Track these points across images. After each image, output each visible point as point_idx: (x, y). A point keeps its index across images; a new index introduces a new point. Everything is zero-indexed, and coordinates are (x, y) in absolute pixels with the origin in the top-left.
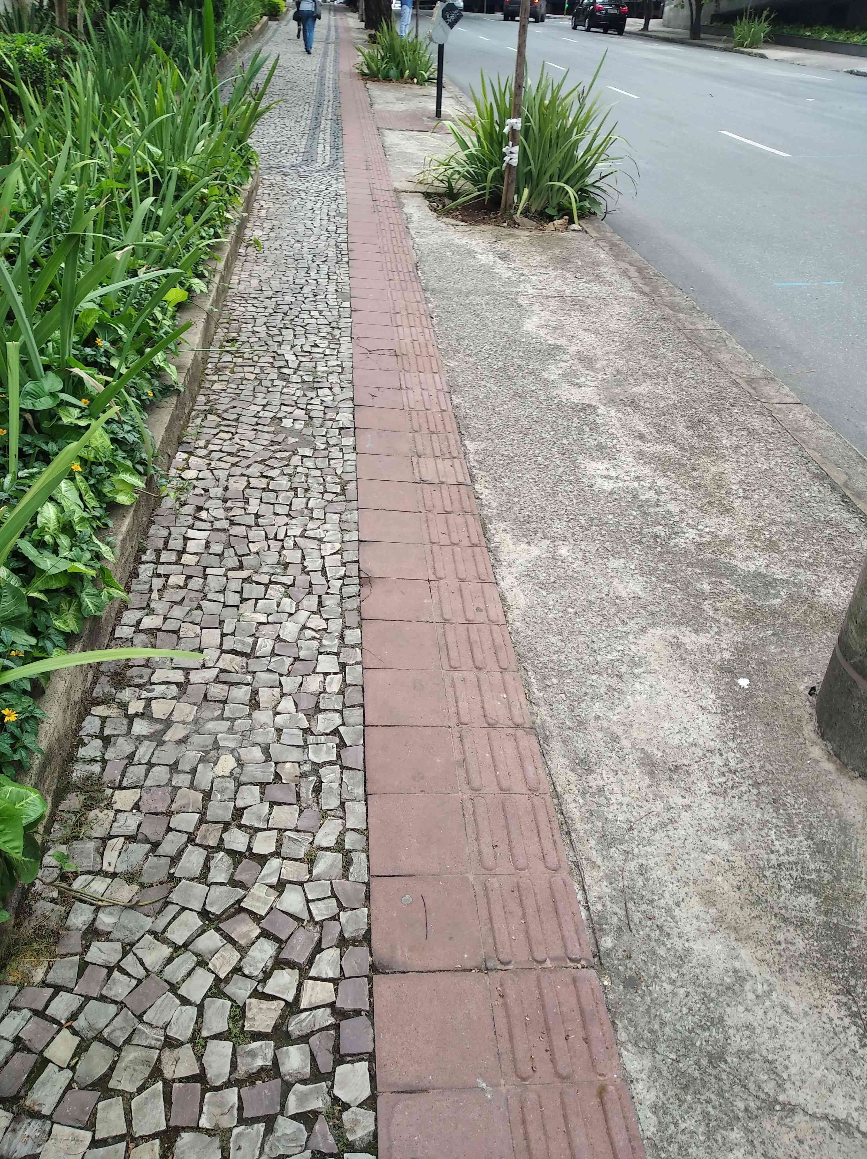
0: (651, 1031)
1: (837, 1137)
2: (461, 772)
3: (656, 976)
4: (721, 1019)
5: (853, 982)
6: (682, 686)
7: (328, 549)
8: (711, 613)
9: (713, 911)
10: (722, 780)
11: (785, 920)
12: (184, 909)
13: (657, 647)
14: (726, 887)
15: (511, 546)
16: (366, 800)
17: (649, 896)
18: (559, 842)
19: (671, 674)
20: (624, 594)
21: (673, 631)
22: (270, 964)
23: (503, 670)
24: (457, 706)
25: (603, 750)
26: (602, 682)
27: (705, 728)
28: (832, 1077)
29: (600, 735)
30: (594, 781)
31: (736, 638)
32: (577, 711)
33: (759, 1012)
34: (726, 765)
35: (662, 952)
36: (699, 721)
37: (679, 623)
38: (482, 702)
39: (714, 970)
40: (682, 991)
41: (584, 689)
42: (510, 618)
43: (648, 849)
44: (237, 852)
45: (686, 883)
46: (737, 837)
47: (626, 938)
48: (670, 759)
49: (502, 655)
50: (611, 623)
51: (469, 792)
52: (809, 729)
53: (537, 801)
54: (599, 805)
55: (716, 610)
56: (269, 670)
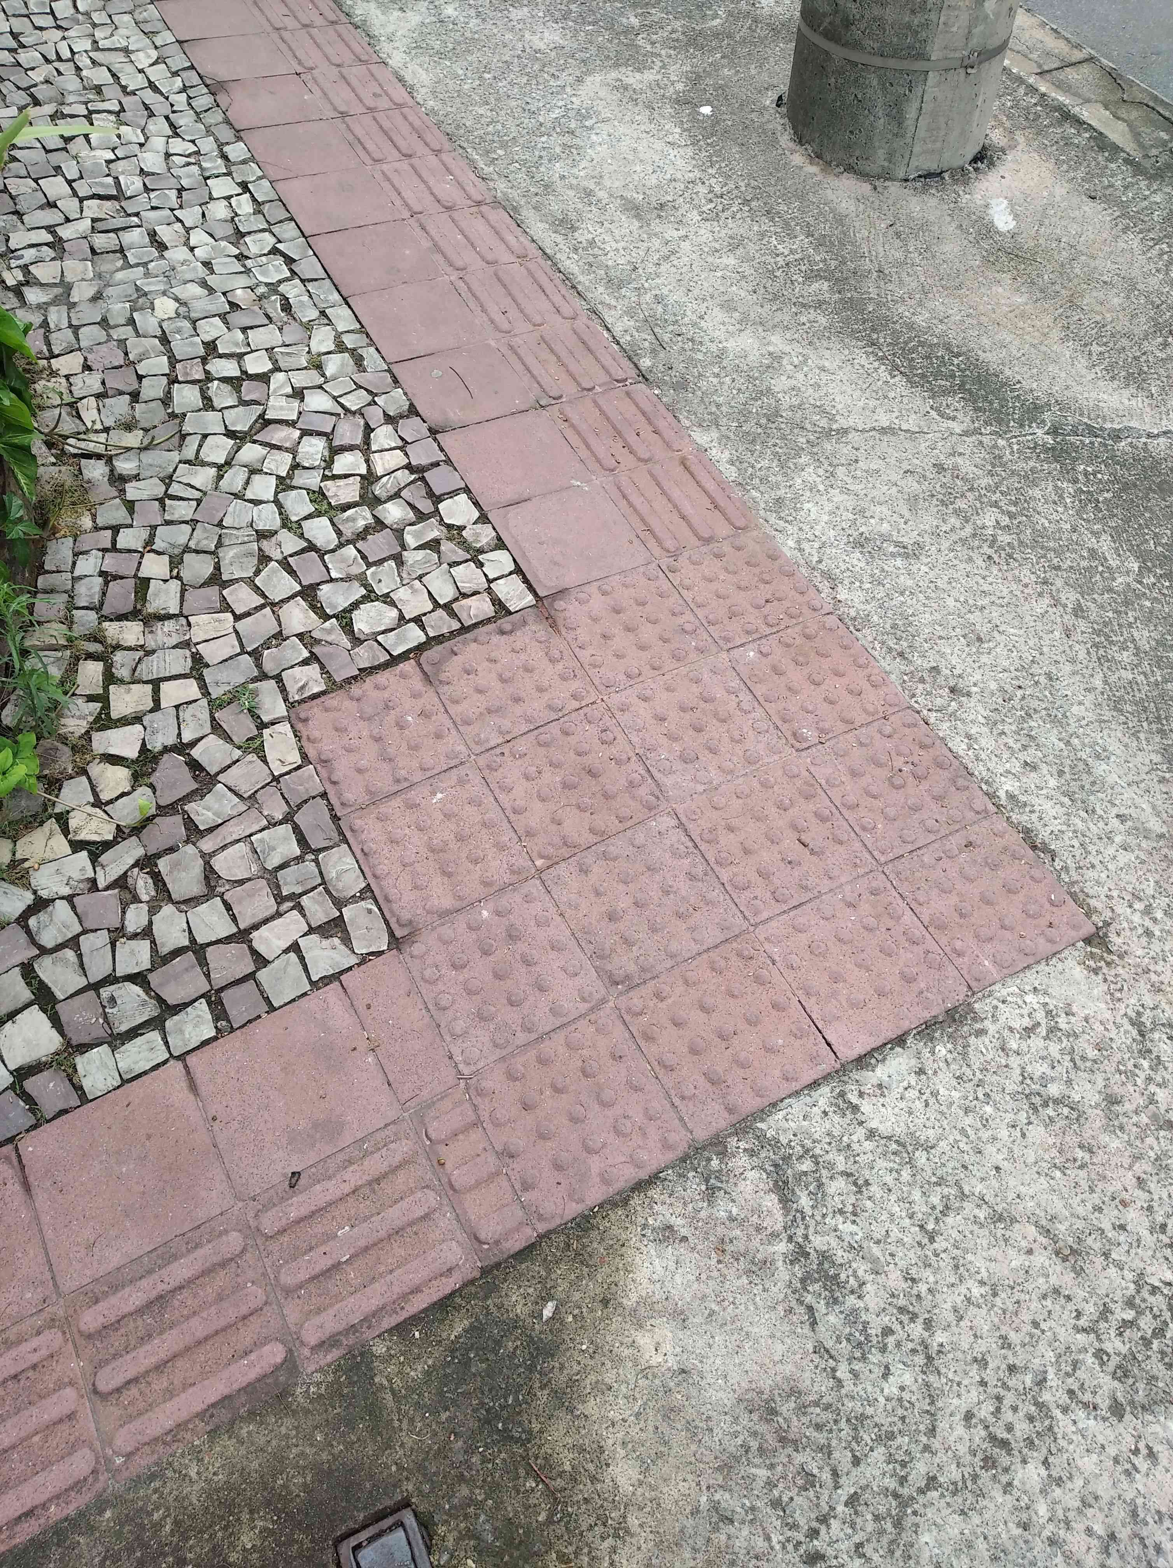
0: (711, 413)
1: (885, 438)
2: (438, 257)
3: (700, 375)
4: (769, 390)
5: (875, 336)
6: (643, 128)
7: (143, 60)
8: (649, 48)
9: (736, 315)
10: (711, 206)
11: (804, 305)
12: (205, 436)
13: (602, 94)
14: (743, 294)
15: (382, 17)
16: (347, 303)
17: (673, 318)
18: (567, 296)
19: (627, 118)
20: (542, 46)
21: (614, 74)
22: (326, 453)
23: (437, 152)
24: (402, 198)
25: (580, 206)
26: (555, 142)
27: (680, 162)
28: (872, 403)
29: (571, 193)
30: (582, 236)
31: (684, 68)
32: (538, 177)
33: (800, 376)
34: (710, 192)
35: (700, 356)
36: (672, 157)
37: (617, 65)
38: (429, 188)
39: (751, 358)
40: (728, 380)
41: (537, 153)
42: (419, 99)
43: (657, 281)
44: (232, 378)
45: (704, 300)
46: (740, 251)
47: (662, 355)
48: (653, 199)
49: (429, 138)
50: (541, 80)
51: (456, 273)
52: (785, 139)
53: (531, 266)
54: (595, 256)
55: (653, 43)
56: (153, 208)
